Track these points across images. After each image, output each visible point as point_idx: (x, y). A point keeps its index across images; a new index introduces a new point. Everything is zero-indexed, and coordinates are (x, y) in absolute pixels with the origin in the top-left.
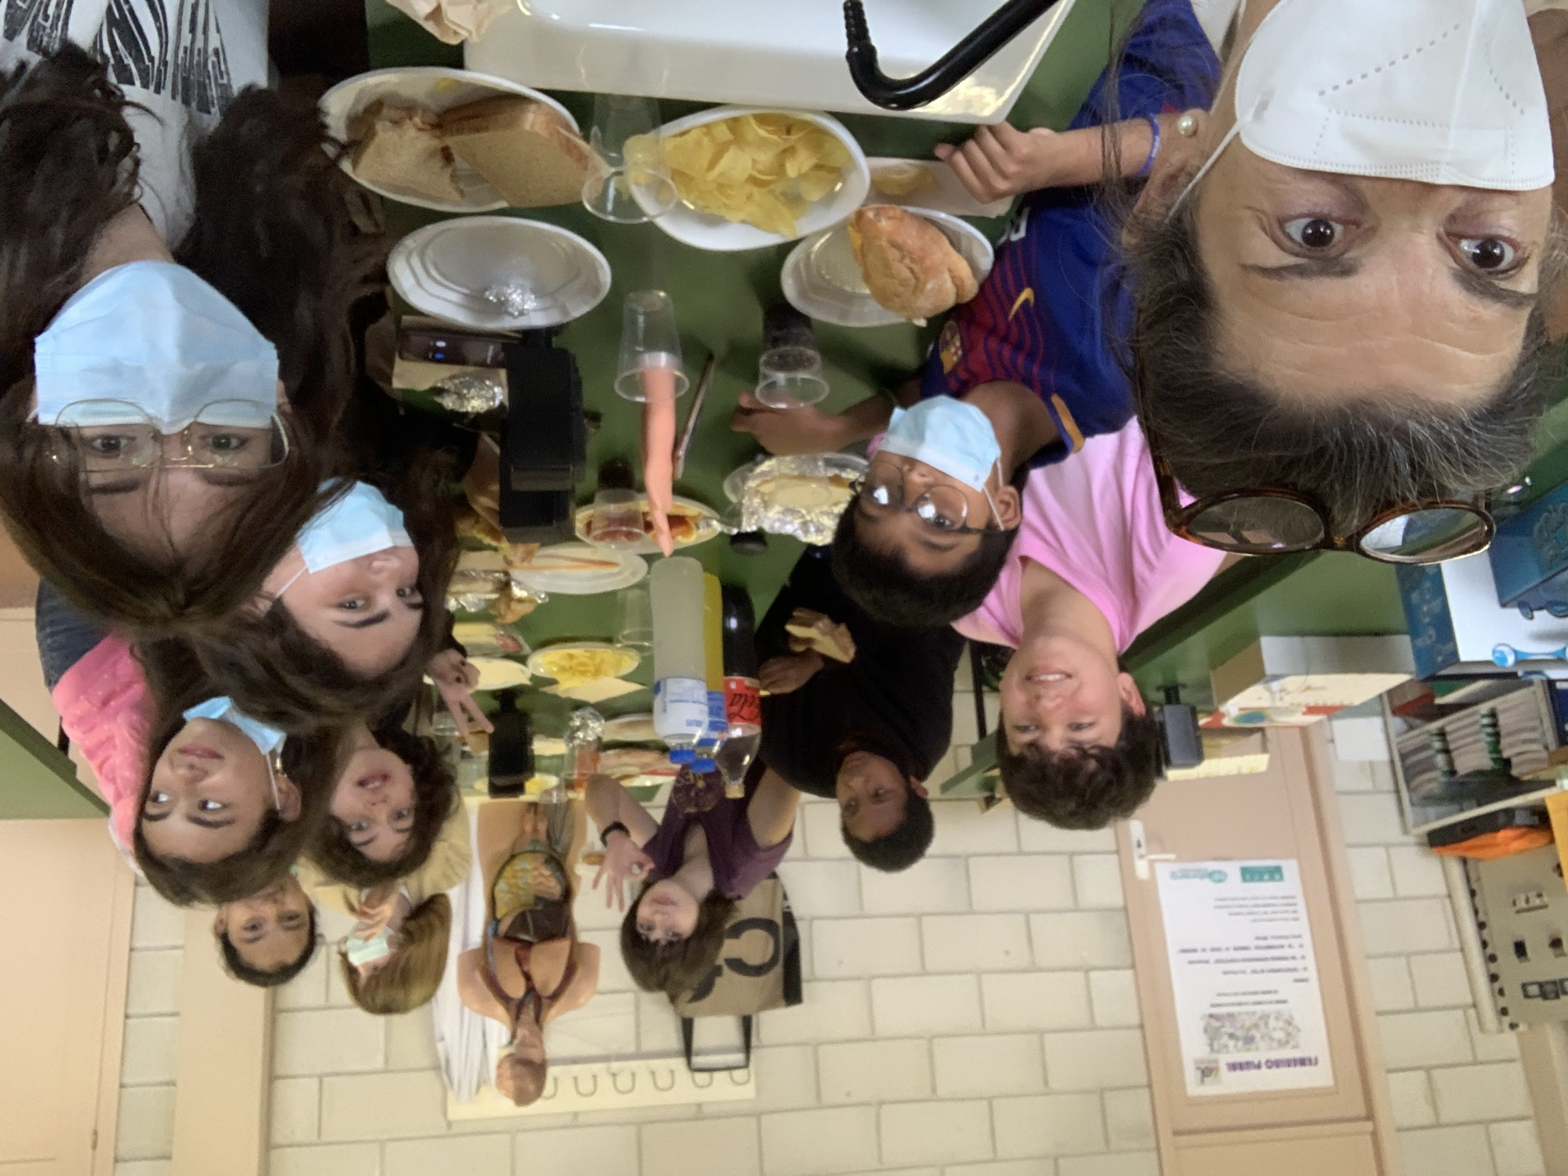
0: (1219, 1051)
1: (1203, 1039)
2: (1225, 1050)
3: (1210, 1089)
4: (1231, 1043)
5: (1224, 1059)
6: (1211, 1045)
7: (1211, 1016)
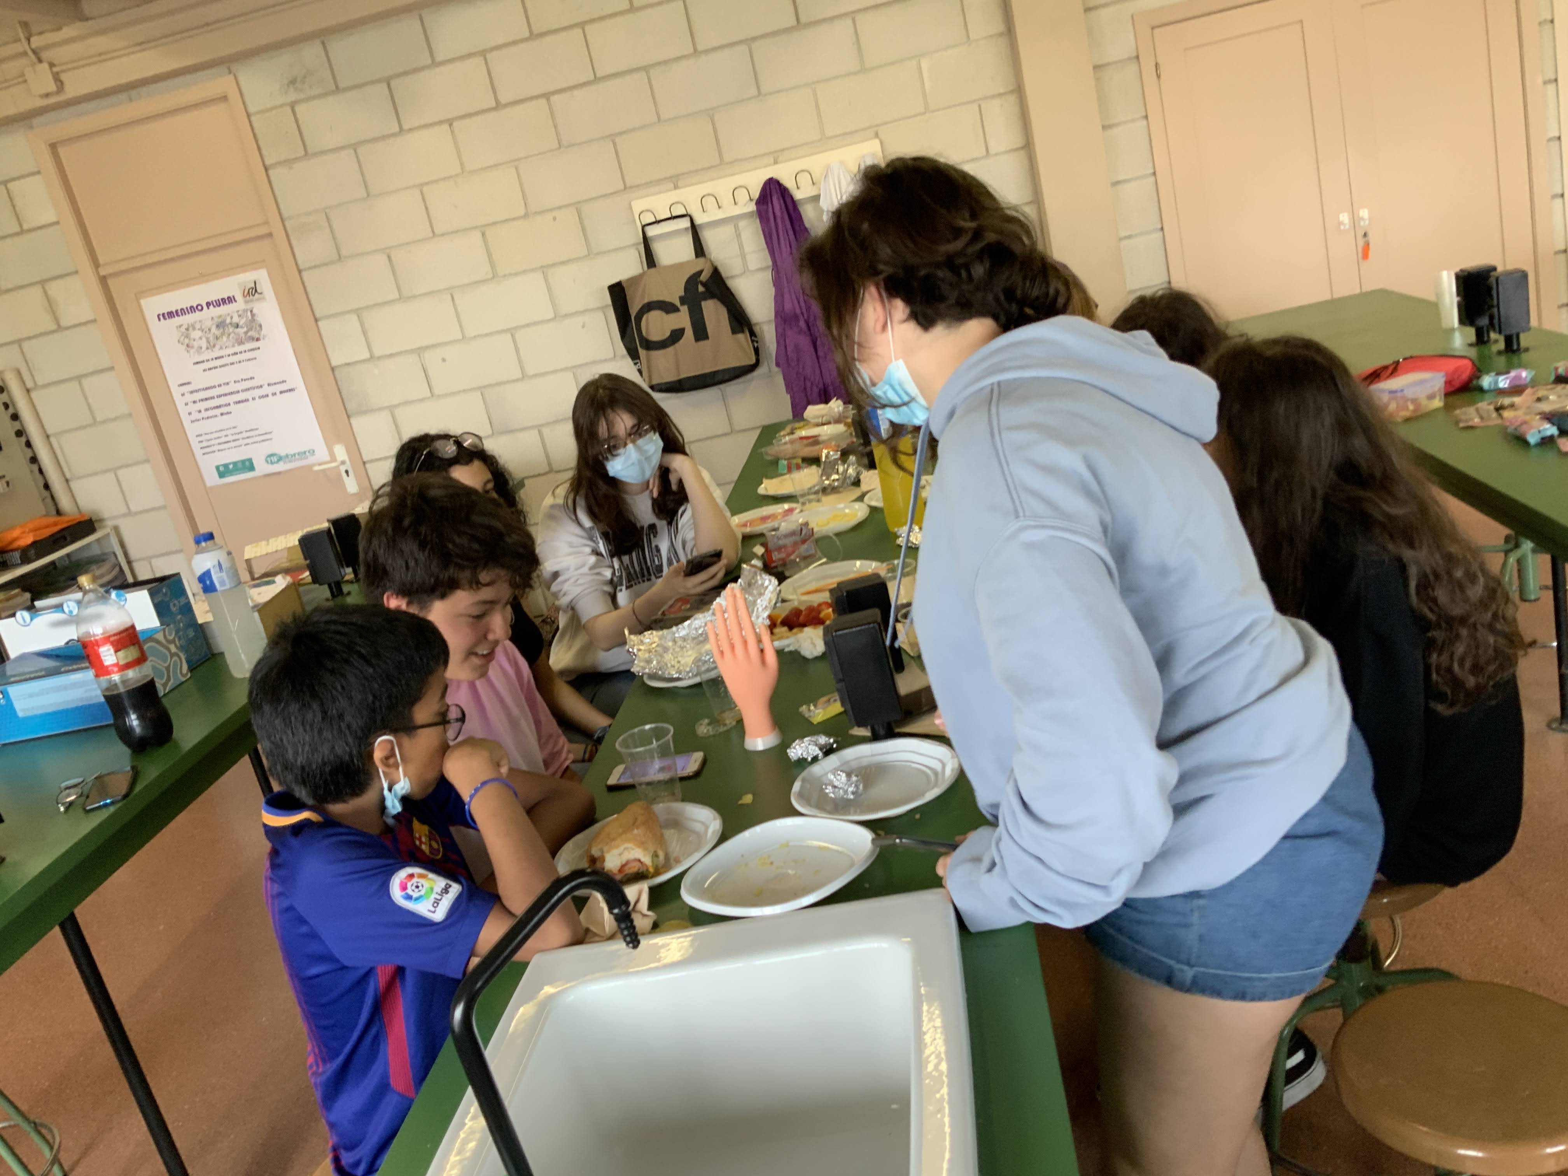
0: (245, 311)
1: (260, 319)
2: (240, 313)
3: (247, 278)
4: (236, 319)
5: (240, 304)
6: (253, 315)
7: (258, 340)
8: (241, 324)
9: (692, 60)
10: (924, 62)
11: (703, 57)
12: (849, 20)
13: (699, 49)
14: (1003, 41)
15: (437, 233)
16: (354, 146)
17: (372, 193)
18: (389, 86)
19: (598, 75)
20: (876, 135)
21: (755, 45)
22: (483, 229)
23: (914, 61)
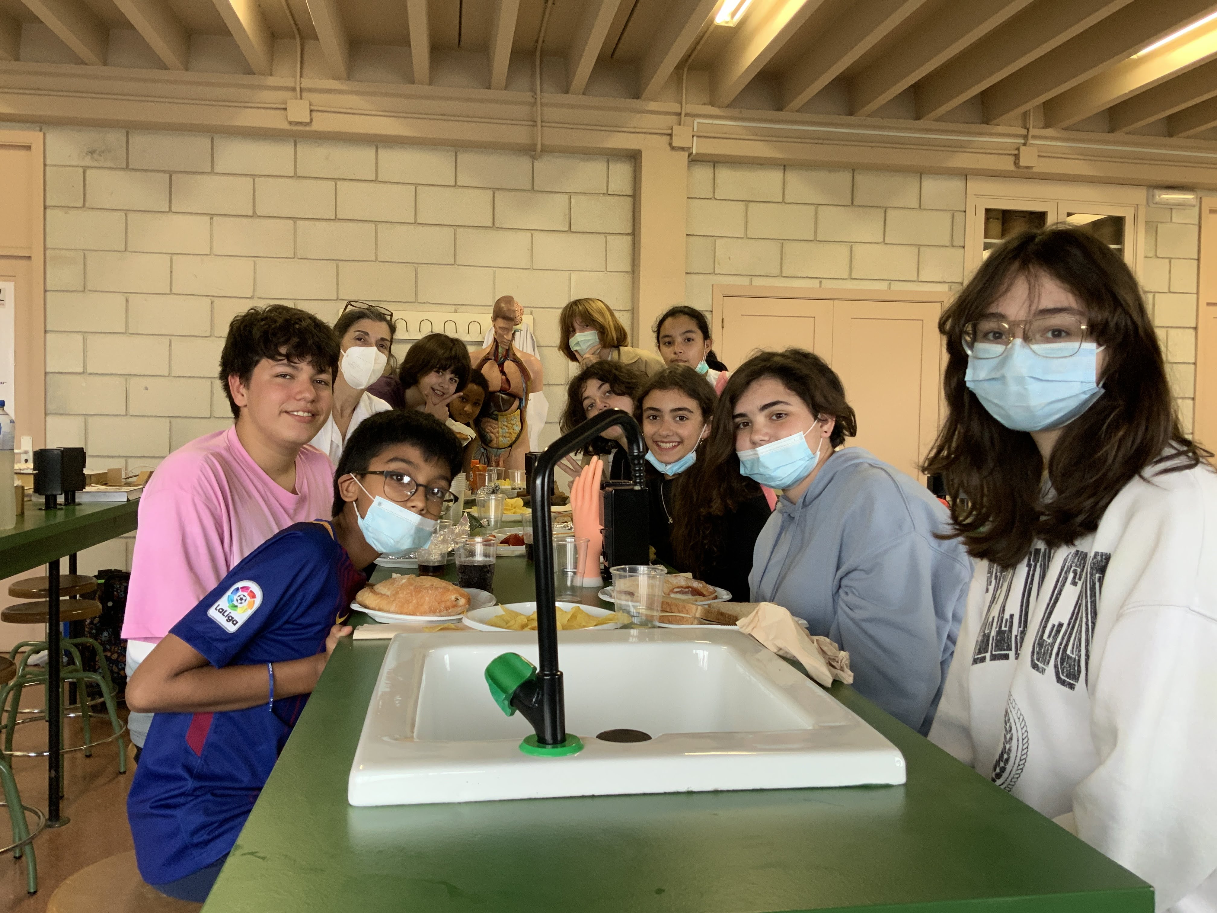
9: (411, 227)
10: (574, 276)
11: (420, 227)
12: (528, 234)
13: (419, 221)
14: (628, 277)
15: (174, 291)
16: (127, 212)
17: (129, 249)
18: (171, 177)
19: (338, 217)
20: (531, 313)
21: (459, 230)
22: (213, 298)
23: (567, 273)
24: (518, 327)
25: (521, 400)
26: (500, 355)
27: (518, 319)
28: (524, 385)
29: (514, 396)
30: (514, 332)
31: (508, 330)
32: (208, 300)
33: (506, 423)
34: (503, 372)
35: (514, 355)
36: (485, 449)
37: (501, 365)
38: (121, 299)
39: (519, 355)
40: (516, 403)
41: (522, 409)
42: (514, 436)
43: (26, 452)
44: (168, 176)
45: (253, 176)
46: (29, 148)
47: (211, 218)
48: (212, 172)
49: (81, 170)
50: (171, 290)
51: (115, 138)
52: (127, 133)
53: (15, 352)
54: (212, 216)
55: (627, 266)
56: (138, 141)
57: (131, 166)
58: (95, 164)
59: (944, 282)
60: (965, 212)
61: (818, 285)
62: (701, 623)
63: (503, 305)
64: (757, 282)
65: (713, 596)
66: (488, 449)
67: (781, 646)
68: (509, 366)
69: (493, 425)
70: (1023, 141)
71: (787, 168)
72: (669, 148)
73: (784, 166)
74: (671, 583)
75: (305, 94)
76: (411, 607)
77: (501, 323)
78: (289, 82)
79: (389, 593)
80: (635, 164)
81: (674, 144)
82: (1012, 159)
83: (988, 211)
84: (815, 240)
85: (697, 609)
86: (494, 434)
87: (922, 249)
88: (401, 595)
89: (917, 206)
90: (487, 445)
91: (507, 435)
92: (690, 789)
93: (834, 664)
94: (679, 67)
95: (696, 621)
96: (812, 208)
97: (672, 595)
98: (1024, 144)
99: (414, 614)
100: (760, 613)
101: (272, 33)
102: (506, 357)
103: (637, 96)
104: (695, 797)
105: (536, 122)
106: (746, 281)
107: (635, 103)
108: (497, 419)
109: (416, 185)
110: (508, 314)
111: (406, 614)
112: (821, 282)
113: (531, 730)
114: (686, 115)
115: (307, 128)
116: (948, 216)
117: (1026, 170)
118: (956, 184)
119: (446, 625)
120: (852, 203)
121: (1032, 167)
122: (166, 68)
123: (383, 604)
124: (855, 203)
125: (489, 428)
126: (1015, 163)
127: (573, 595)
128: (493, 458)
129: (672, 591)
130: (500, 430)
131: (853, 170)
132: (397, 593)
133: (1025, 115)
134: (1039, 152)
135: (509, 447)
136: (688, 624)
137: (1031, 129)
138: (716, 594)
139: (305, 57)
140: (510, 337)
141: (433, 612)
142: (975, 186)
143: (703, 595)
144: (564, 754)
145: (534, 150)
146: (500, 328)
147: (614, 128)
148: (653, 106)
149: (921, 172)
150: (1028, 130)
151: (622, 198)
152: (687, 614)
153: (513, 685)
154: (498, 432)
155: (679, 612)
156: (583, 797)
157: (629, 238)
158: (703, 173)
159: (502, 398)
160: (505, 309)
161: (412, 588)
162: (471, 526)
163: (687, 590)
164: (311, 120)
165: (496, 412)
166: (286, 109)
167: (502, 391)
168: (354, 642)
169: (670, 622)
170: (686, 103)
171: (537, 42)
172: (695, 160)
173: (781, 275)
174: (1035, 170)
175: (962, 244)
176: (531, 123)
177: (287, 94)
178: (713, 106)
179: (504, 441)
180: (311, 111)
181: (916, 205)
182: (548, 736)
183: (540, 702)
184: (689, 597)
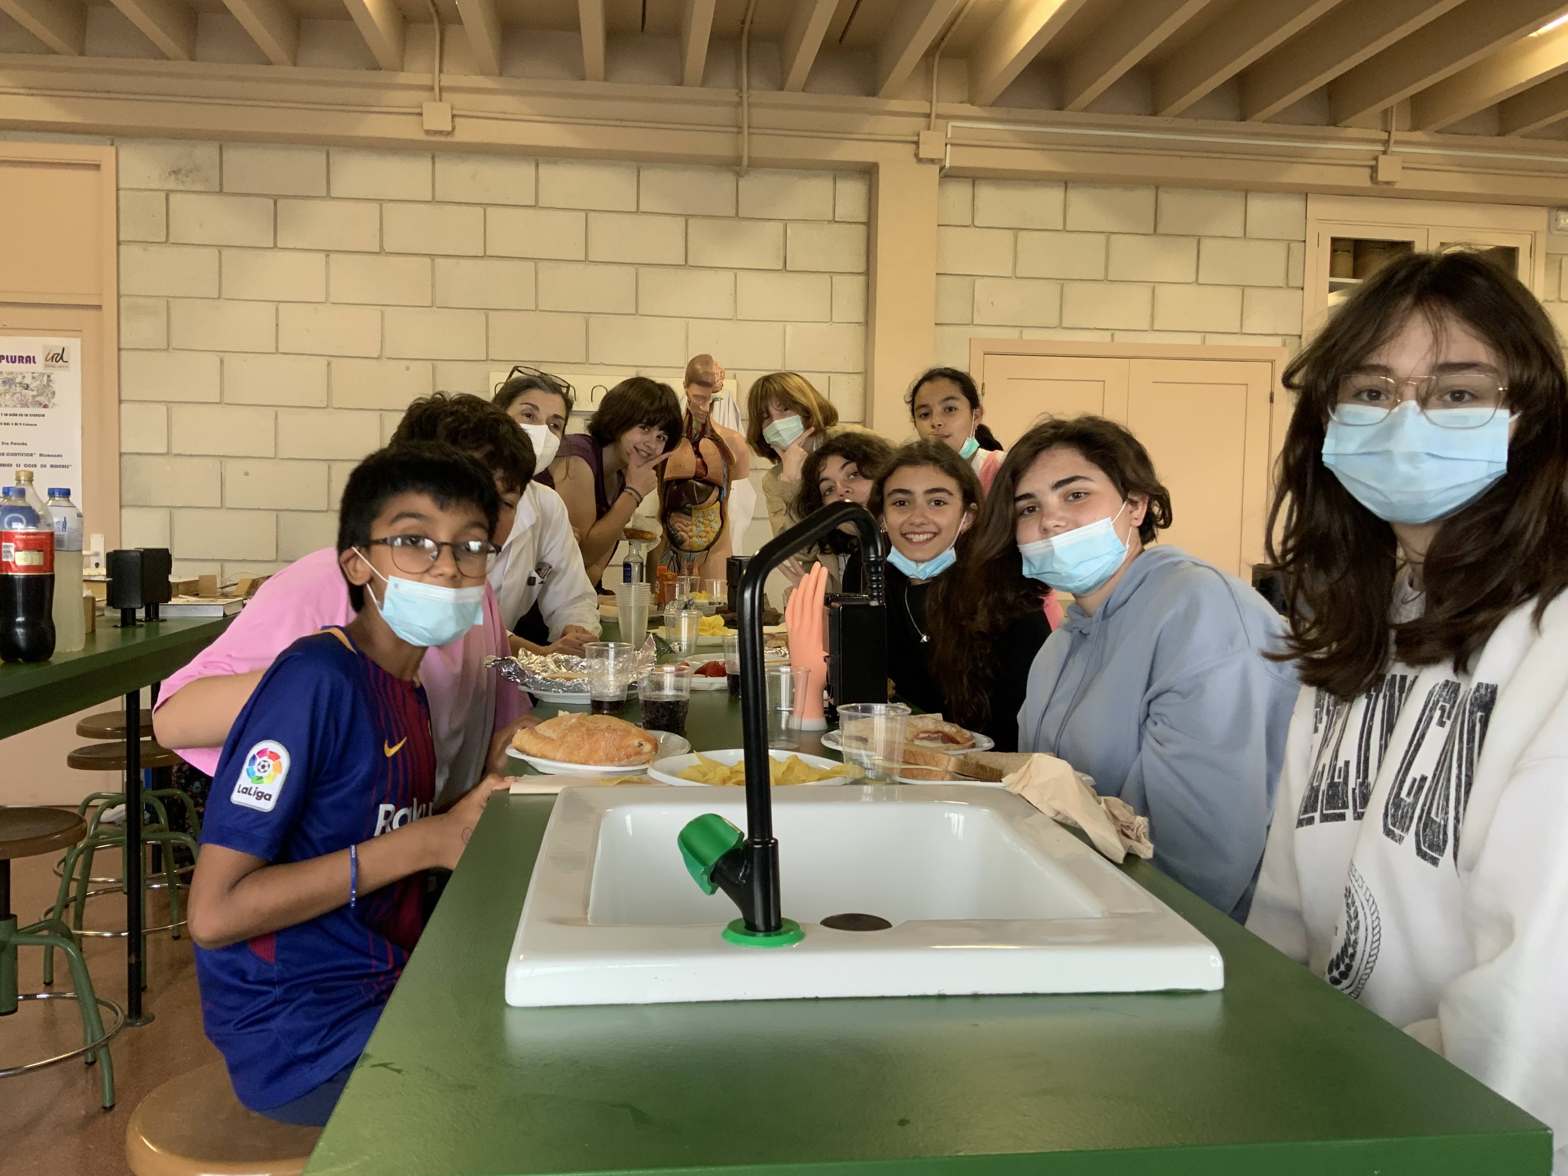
0: (42, 374)
1: (55, 386)
2: (35, 375)
3: (56, 343)
4: (28, 380)
5: (39, 366)
6: (49, 381)
7: (45, 406)
8: (31, 386)
9: (580, 266)
10: (789, 328)
11: (592, 267)
12: (731, 274)
13: (590, 259)
14: (860, 330)
15: (281, 350)
16: (220, 247)
17: (224, 295)
18: (275, 203)
19: (488, 253)
20: (735, 377)
21: (642, 270)
22: (330, 359)
23: (781, 324)
24: (718, 395)
25: (721, 489)
26: (694, 431)
27: (718, 384)
28: (725, 470)
29: (711, 484)
30: (713, 402)
31: (705, 399)
32: (323, 362)
33: (701, 520)
34: (698, 454)
35: (713, 431)
36: (674, 552)
37: (695, 445)
38: (215, 359)
39: (718, 431)
40: (715, 494)
41: (722, 501)
42: (712, 536)
43: (97, 554)
44: (271, 202)
45: (381, 201)
46: (97, 167)
47: (328, 256)
48: (328, 196)
49: (163, 195)
50: (277, 348)
51: (206, 153)
52: (221, 148)
53: (83, 427)
54: (328, 253)
55: (858, 315)
56: (236, 157)
57: (225, 189)
58: (181, 187)
59: (1277, 335)
60: (1304, 242)
61: (1109, 339)
62: (955, 779)
63: (698, 367)
64: (1028, 335)
65: (970, 743)
66: (679, 552)
67: (1058, 808)
68: (706, 445)
69: (685, 522)
70: (1382, 149)
71: (1069, 185)
72: (915, 160)
73: (1066, 183)
74: (916, 727)
75: (445, 95)
76: (582, 753)
77: (696, 389)
78: (425, 79)
79: (554, 736)
80: (870, 181)
81: (921, 155)
82: (1368, 171)
83: (1334, 240)
84: (1106, 280)
85: (949, 760)
86: (687, 533)
87: (1247, 290)
88: (569, 739)
89: (1242, 234)
90: (677, 547)
91: (704, 534)
92: (942, 992)
93: (1129, 832)
94: (929, 54)
95: (948, 777)
96: (1102, 237)
97: (917, 742)
98: (1384, 153)
99: (585, 763)
100: (1032, 767)
101: (404, 17)
102: (702, 434)
103: (873, 92)
104: (949, 1001)
105: (740, 127)
106: (1013, 334)
107: (871, 102)
108: (690, 515)
109: (587, 211)
110: (704, 379)
111: (576, 762)
112: (1113, 335)
113: (737, 913)
114: (938, 116)
115: (449, 139)
116: (1282, 248)
117: (1386, 187)
118: (1293, 206)
119: (627, 777)
120: (1155, 230)
121: (1394, 183)
122: (269, 63)
123: (548, 749)
124: (1160, 230)
125: (681, 525)
126: (1372, 178)
127: (788, 741)
128: (685, 564)
129: (917, 737)
130: (694, 528)
131: (1157, 188)
132: (565, 735)
133: (1386, 114)
134: (1404, 162)
135: (705, 549)
136: (938, 780)
137: (1393, 133)
138: (973, 741)
139: (445, 48)
140: (707, 408)
141: (610, 760)
142: (1318, 208)
143: (957, 743)
144: (780, 944)
145: (740, 165)
146: (695, 396)
147: (843, 135)
148: (894, 105)
149: (1246, 190)
150: (1389, 133)
151: (853, 226)
152: (936, 766)
153: (714, 856)
154: (691, 530)
155: (927, 765)
156: (804, 999)
157: (862, 279)
158: (958, 192)
159: (696, 485)
160: (701, 372)
161: (584, 729)
162: (658, 651)
163: (936, 735)
164: (454, 129)
165: (688, 505)
166: (421, 114)
167: (697, 477)
168: (512, 799)
169: (914, 777)
170: (938, 102)
171: (743, 22)
172: (948, 175)
173: (1060, 326)
174: (1397, 186)
175: (1300, 284)
176: (735, 130)
177: (423, 95)
178: (972, 104)
179: (700, 542)
180: (453, 116)
181: (1239, 232)
182: (759, 921)
183: (749, 878)
184: (938, 744)
